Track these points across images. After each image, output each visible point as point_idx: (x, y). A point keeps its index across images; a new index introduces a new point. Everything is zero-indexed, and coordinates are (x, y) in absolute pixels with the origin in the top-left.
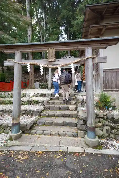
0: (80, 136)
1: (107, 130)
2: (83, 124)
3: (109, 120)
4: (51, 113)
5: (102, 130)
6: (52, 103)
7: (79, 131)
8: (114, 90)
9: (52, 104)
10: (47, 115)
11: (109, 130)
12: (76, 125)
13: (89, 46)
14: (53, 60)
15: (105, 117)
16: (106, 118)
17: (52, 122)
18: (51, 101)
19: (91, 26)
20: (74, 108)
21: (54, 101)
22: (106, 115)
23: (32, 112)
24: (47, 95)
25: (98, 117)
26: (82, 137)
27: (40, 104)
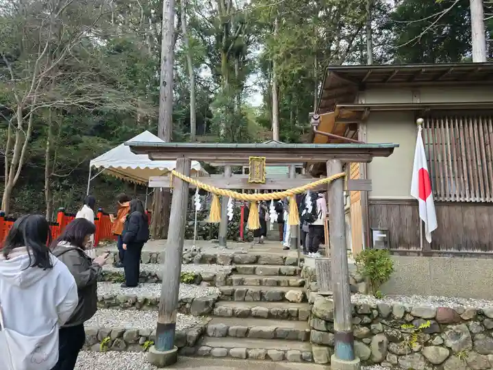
0: (319, 360)
1: (381, 344)
2: (325, 329)
3: (384, 321)
4: (241, 307)
5: (369, 345)
6: (237, 281)
7: (315, 349)
8: (398, 249)
9: (239, 285)
10: (230, 312)
11: (385, 345)
12: (307, 337)
13: (335, 157)
14: (260, 181)
15: (375, 312)
16: (378, 316)
17: (248, 331)
18: (235, 277)
19: (337, 106)
20: (299, 297)
21: (244, 276)
22: (377, 309)
23: (188, 306)
24: (219, 260)
25: (359, 312)
26: (323, 362)
27: (204, 284)
